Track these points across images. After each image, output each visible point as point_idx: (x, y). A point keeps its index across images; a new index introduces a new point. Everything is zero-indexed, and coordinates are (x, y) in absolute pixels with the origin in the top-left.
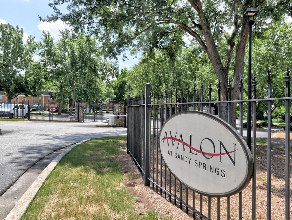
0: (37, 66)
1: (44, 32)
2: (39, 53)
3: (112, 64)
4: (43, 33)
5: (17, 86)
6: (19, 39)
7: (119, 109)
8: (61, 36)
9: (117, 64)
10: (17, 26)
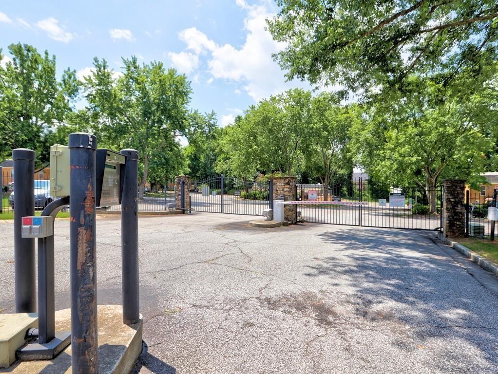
0: (82, 117)
1: (96, 60)
2: (86, 94)
3: (207, 118)
4: (94, 62)
5: (45, 151)
6: (50, 72)
7: (286, 189)
8: (125, 68)
9: (213, 119)
10: (46, 50)
